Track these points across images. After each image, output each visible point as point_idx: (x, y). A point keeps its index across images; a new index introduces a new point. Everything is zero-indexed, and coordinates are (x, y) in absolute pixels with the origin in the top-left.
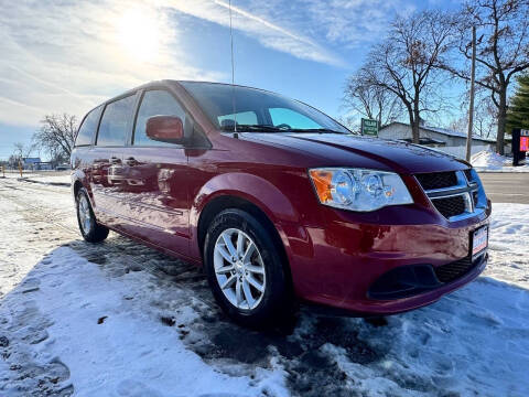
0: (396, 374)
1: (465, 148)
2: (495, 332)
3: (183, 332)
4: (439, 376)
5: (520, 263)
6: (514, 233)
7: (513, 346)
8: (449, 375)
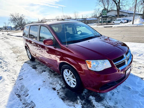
0: (106, 105)
1: (133, 17)
2: (129, 92)
3: (58, 92)
4: (115, 106)
5: (140, 67)
6: (141, 56)
7: (133, 96)
8: (117, 106)
